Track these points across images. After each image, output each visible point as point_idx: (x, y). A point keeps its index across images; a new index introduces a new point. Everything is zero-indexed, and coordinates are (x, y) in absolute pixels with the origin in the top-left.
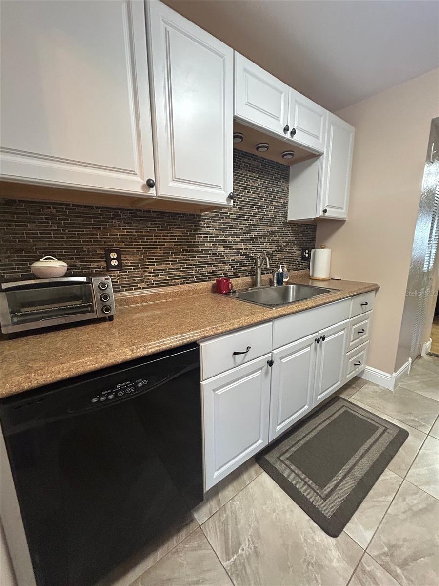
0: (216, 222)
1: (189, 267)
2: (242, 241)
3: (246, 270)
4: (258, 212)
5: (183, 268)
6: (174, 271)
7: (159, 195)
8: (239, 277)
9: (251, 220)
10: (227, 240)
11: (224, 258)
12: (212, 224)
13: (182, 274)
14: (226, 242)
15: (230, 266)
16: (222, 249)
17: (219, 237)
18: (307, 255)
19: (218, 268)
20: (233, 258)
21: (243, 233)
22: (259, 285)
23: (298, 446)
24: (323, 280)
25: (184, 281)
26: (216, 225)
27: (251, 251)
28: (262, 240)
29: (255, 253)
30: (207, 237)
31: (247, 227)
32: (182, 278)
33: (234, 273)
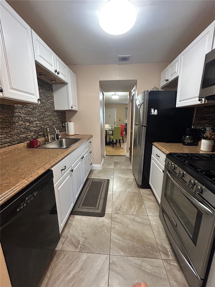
0: (23, 110)
1: (12, 136)
2: (38, 120)
3: (41, 134)
4: (43, 105)
5: (8, 137)
6: (3, 139)
7: (4, 96)
8: (39, 138)
9: (40, 109)
10: (30, 119)
11: (30, 129)
12: (21, 111)
13: (8, 140)
14: (30, 121)
15: (34, 133)
16: (29, 124)
17: (26, 118)
18: (64, 125)
19: (28, 134)
20: (34, 129)
21: (38, 116)
22: (50, 141)
23: (83, 200)
24: (73, 135)
25: (10, 144)
26: (24, 111)
27: (42, 124)
28: (46, 119)
29: (44, 126)
30: (20, 118)
31: (39, 113)
32: (8, 143)
33: (36, 136)
